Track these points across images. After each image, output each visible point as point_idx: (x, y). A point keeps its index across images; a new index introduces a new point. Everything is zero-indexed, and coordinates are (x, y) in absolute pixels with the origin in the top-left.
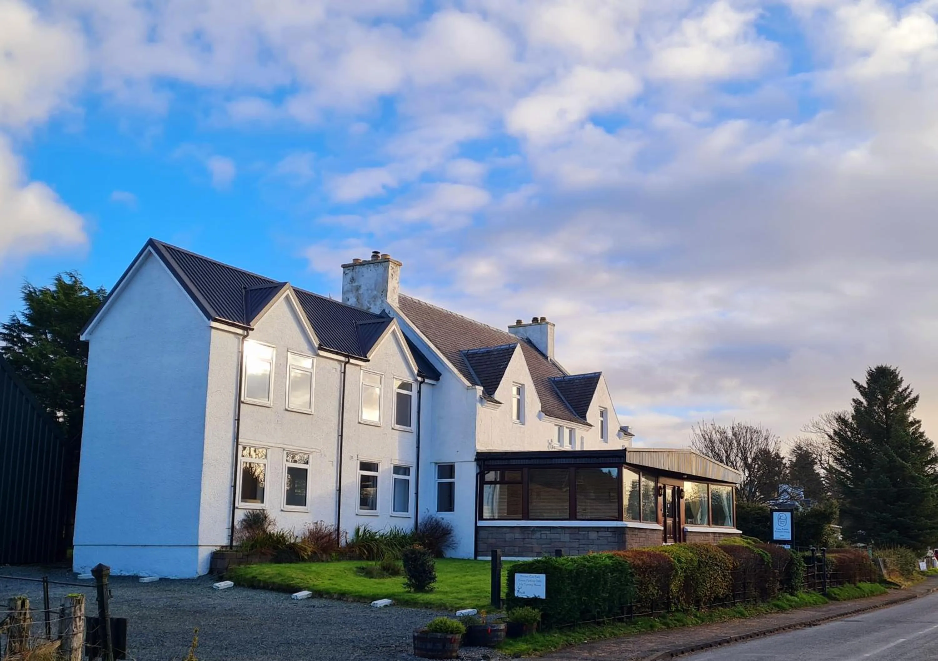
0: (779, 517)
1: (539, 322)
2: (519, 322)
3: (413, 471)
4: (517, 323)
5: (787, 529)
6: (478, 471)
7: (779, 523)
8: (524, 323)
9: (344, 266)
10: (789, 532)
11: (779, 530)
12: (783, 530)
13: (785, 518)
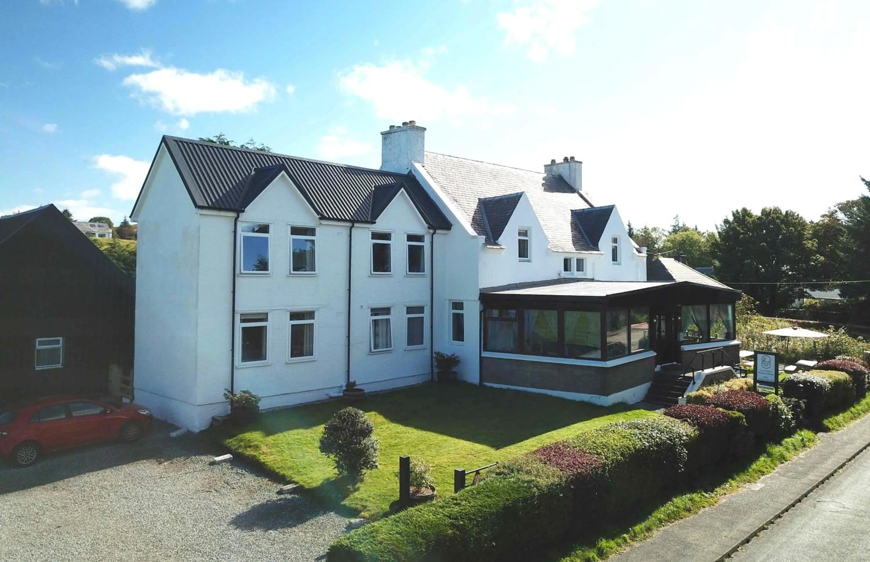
0: (763, 359)
1: (569, 160)
2: (553, 161)
3: (427, 310)
4: (551, 162)
5: (771, 372)
6: (482, 309)
7: (763, 365)
8: (557, 162)
9: (382, 134)
10: (773, 375)
11: (762, 372)
12: (766, 372)
13: (769, 360)
